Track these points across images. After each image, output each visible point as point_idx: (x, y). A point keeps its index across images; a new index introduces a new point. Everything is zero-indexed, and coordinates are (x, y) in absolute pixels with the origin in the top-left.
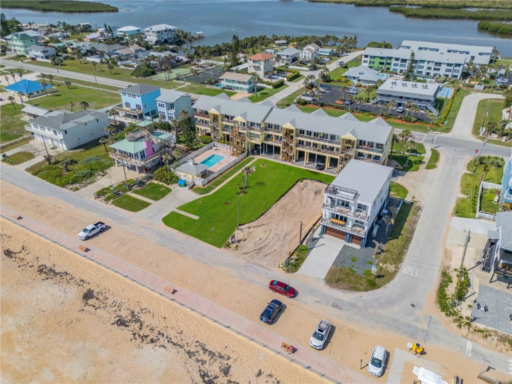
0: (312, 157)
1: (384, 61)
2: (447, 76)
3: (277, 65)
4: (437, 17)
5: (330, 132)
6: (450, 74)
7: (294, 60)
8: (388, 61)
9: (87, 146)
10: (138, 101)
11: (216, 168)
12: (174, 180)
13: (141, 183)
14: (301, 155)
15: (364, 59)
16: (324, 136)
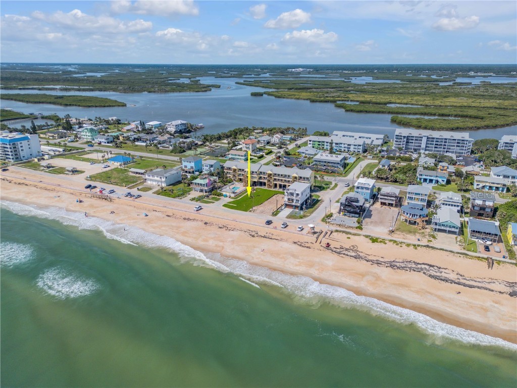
0: (280, 186)
1: (320, 143)
2: (354, 151)
3: (258, 146)
4: (366, 112)
5: (287, 174)
6: (356, 150)
7: (268, 143)
8: (323, 143)
9: (174, 184)
10: (193, 164)
11: (238, 191)
12: (220, 195)
13: (208, 196)
14: (276, 186)
15: (309, 142)
16: (285, 176)
